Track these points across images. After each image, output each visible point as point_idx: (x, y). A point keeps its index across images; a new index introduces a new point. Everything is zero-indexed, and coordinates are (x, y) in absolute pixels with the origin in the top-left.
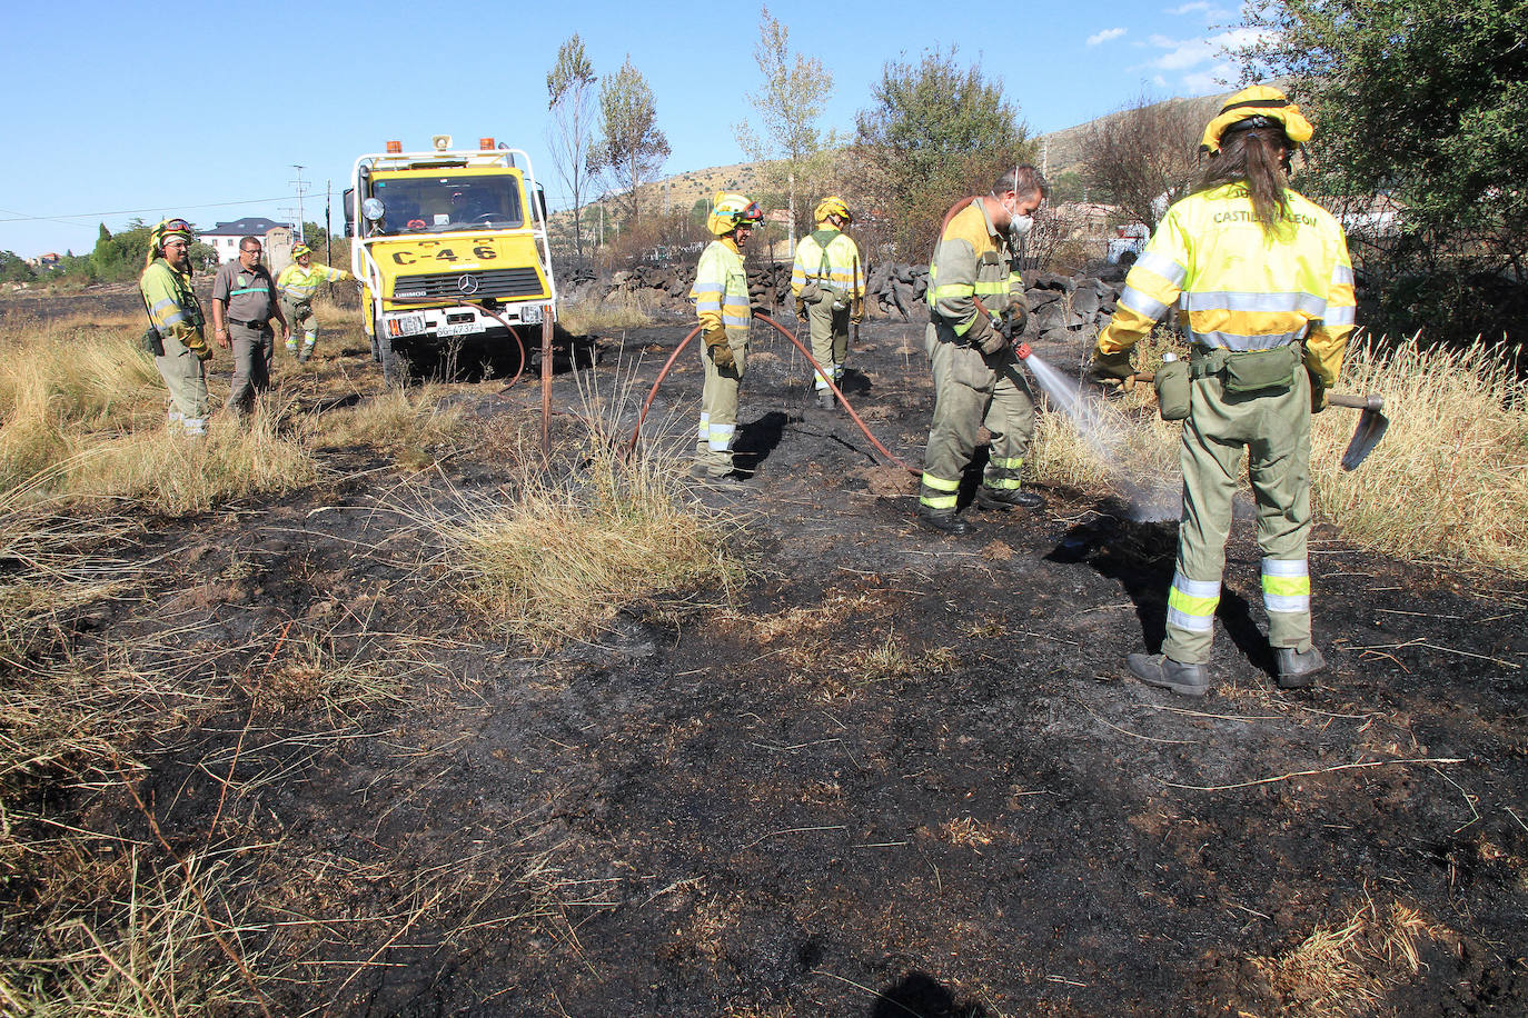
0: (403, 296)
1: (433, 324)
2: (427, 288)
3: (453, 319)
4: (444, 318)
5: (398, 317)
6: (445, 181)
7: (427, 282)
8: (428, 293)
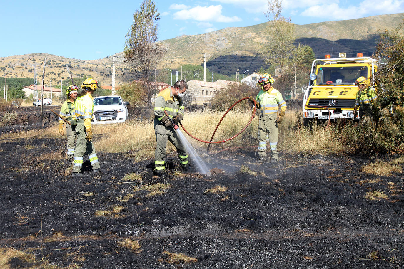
0: (311, 105)
1: (317, 115)
2: (319, 103)
3: (324, 114)
4: (321, 113)
5: (308, 111)
6: (342, 68)
7: (319, 101)
8: (319, 105)
